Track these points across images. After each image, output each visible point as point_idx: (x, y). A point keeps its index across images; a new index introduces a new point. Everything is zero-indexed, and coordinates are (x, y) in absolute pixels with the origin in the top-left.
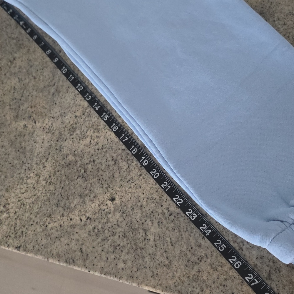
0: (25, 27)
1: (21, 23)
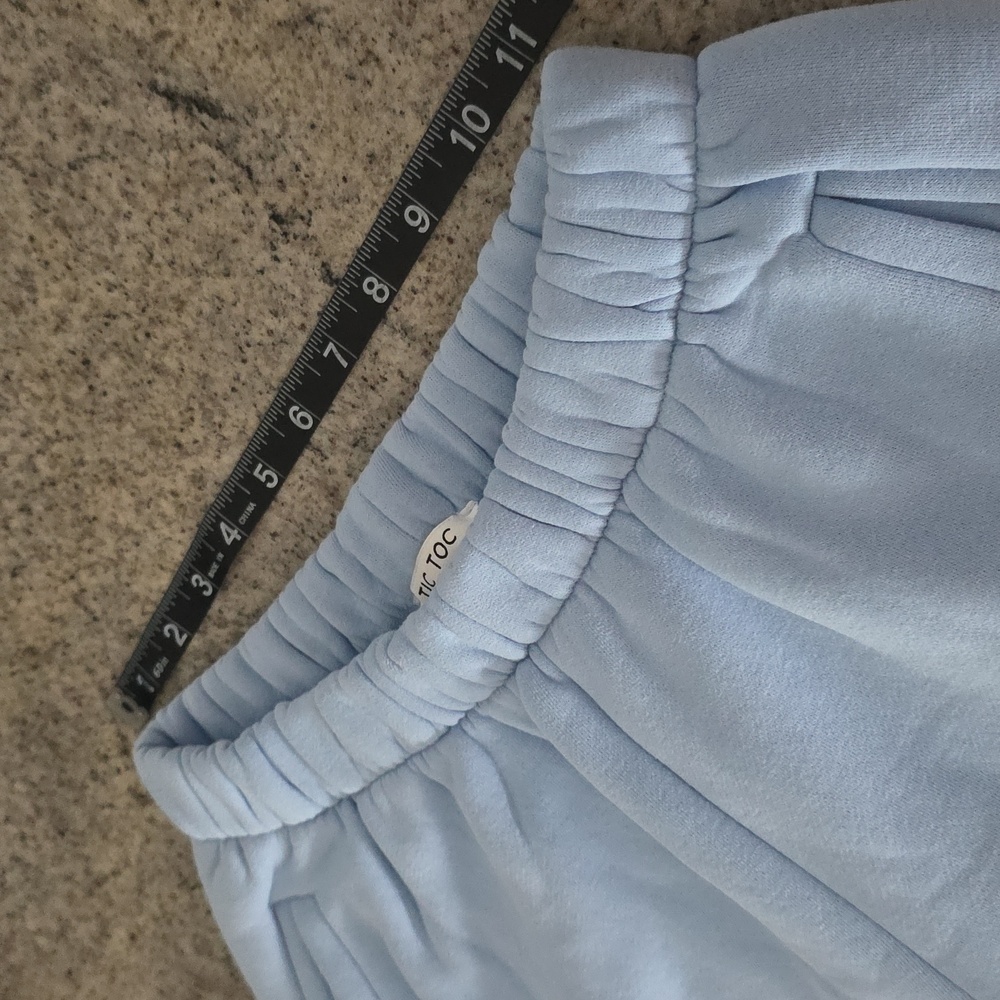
0: (251, 507)
1: (230, 535)
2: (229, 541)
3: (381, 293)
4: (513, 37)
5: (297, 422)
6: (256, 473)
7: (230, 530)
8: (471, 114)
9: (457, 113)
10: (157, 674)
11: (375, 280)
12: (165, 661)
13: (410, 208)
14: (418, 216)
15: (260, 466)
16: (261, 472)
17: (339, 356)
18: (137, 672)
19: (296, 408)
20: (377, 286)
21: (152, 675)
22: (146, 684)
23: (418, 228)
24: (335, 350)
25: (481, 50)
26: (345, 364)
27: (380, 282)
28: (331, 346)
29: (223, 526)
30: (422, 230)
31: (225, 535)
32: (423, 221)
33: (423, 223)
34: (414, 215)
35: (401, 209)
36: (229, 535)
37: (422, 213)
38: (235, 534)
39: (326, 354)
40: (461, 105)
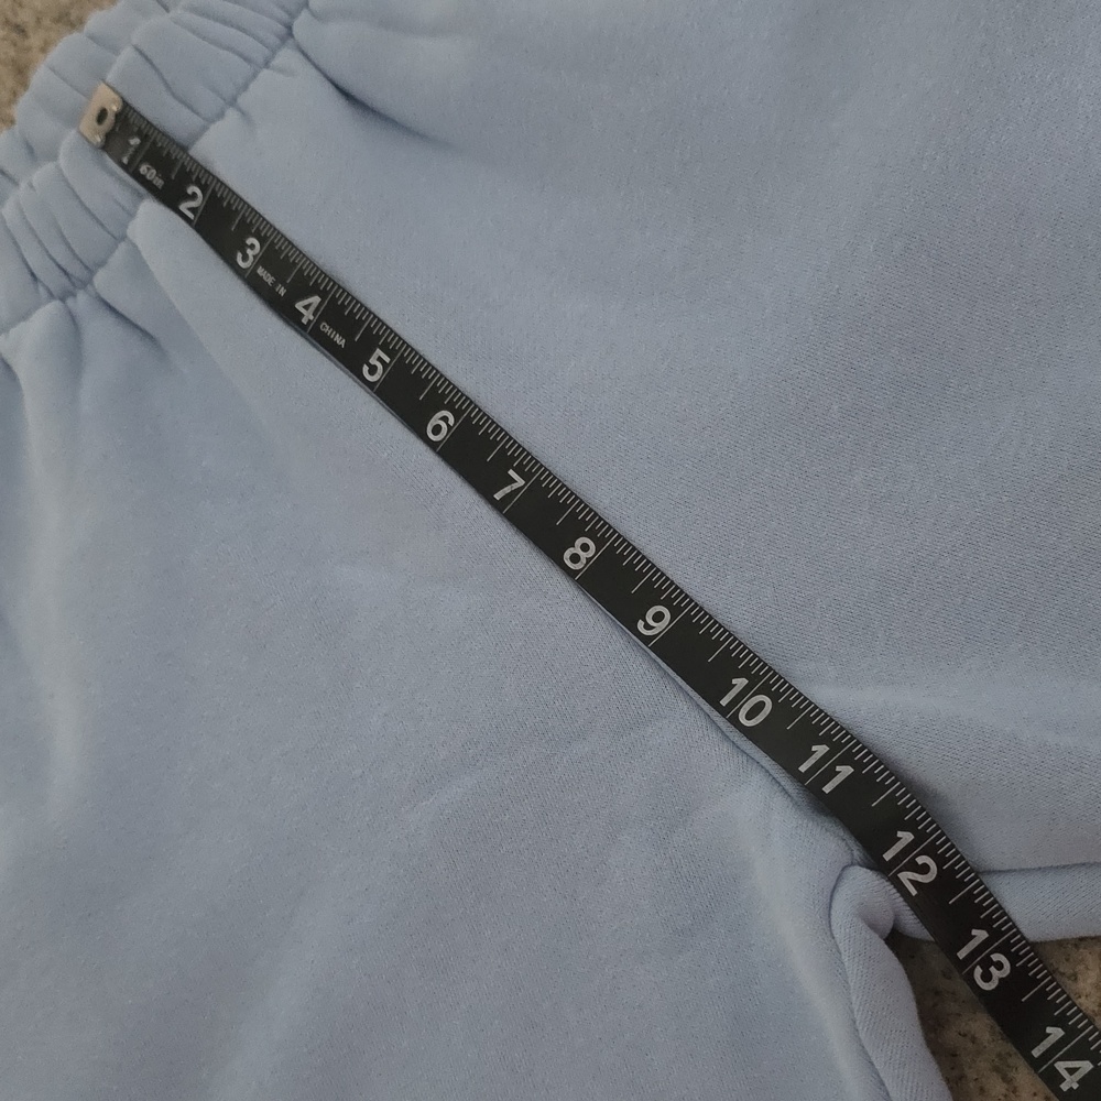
2: (299, 306)
3: (575, 558)
4: (838, 768)
5: (435, 420)
6: (379, 352)
7: (312, 309)
8: (761, 705)
9: (765, 690)
10: (143, 169)
11: (591, 553)
12: (159, 183)
13: (668, 616)
14: (657, 622)
15: (387, 360)
16: (380, 359)
17: (507, 490)
18: (144, 138)
19: (451, 421)
20: (583, 555)
21: (141, 162)
22: (131, 151)
23: (645, 620)
24: (515, 486)
25: (831, 729)
26: (498, 496)
27: (588, 560)
28: (520, 482)
29: (316, 300)
30: (640, 624)
31: (306, 302)
32: (651, 628)
33: (647, 627)
34: (658, 617)
35: (667, 603)
36: (307, 307)
37: (659, 627)
38: (308, 316)
39: (511, 473)
40: (774, 697)
